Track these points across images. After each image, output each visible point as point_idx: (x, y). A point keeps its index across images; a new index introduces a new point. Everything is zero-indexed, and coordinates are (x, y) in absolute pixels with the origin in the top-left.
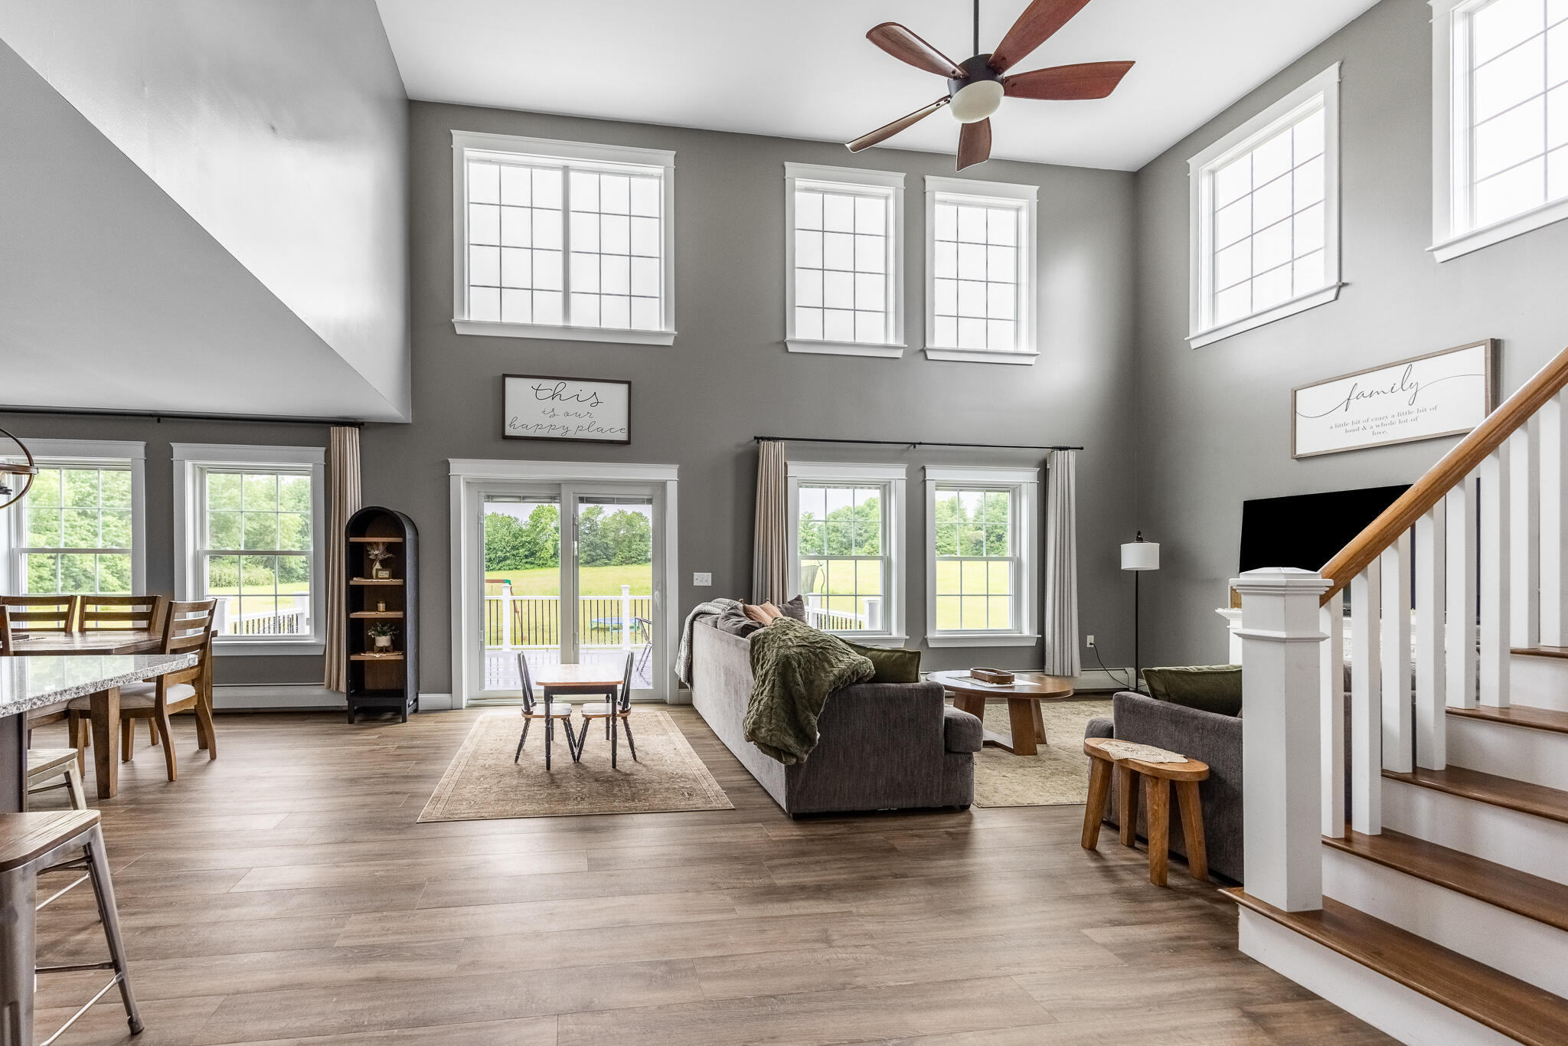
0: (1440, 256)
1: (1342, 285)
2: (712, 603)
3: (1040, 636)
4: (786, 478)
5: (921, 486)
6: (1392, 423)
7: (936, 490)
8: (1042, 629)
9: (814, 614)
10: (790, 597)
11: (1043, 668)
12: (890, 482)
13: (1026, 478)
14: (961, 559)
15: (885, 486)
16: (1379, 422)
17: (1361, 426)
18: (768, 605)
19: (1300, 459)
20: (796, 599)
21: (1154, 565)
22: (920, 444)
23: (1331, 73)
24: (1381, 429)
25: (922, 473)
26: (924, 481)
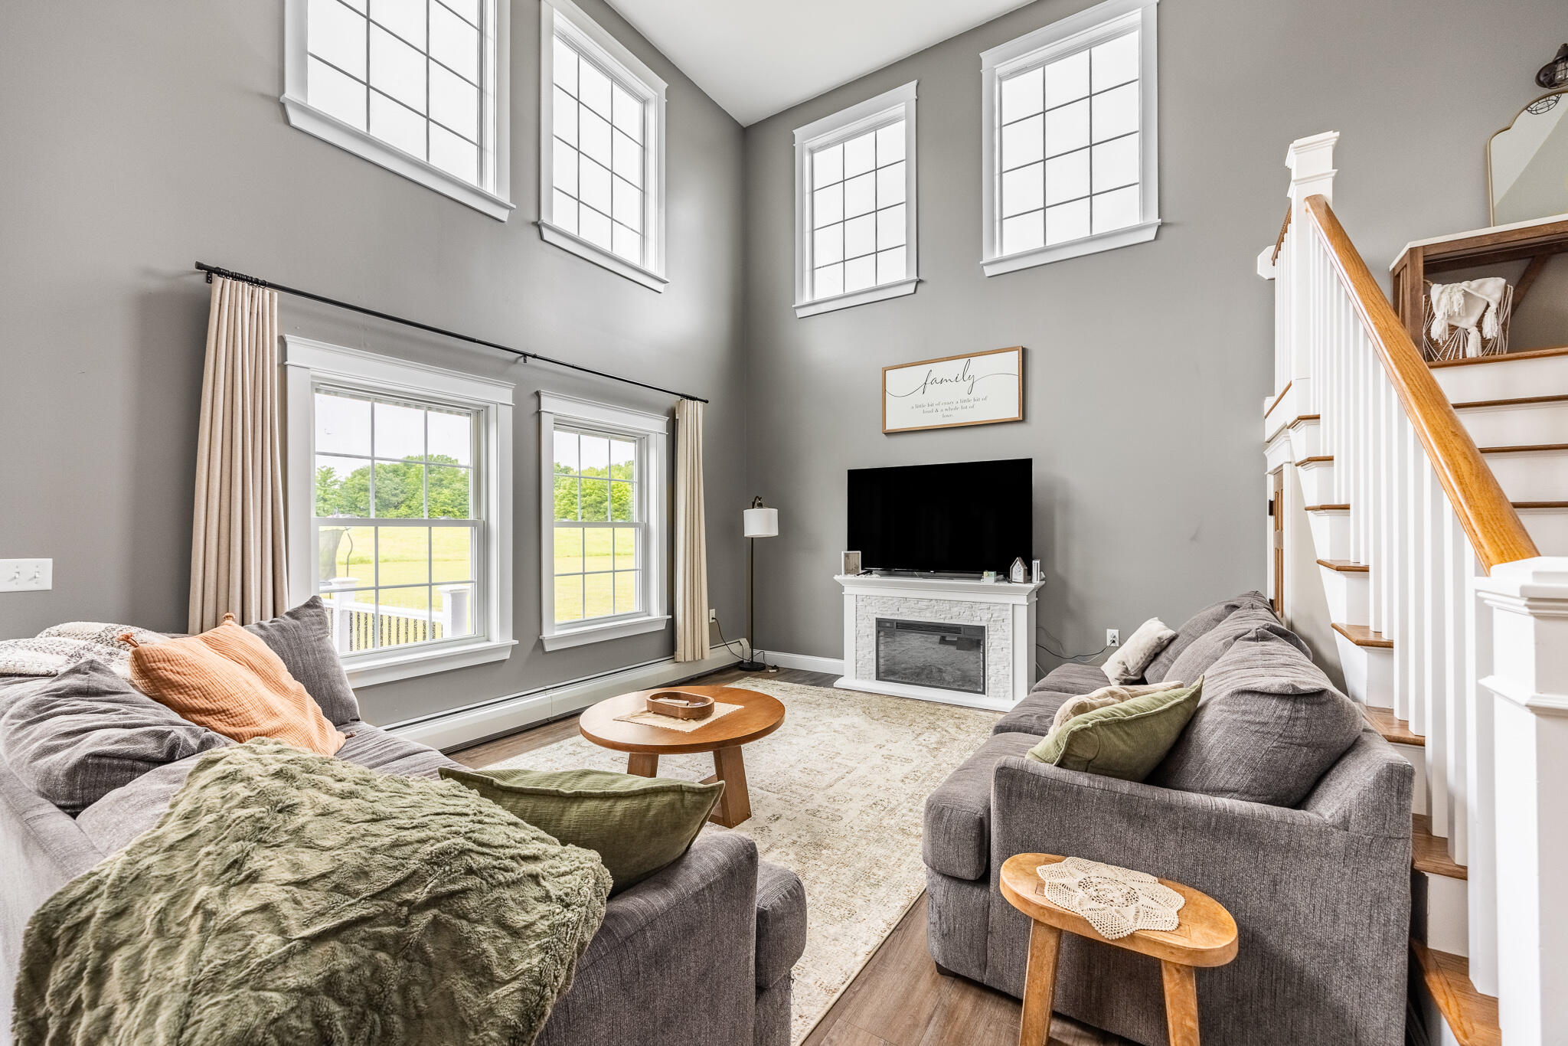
0: (989, 271)
1: (919, 282)
2: (41, 639)
3: (670, 617)
4: (283, 368)
5: (533, 422)
6: (956, 408)
7: (555, 428)
8: (671, 609)
9: (342, 612)
10: (293, 600)
11: (673, 654)
12: (487, 407)
13: (655, 426)
14: (584, 525)
15: (478, 412)
16: (947, 407)
17: (935, 408)
18: (230, 629)
19: (889, 434)
20: (307, 606)
21: (774, 532)
22: (535, 356)
23: (909, 89)
24: (948, 413)
25: (534, 402)
26: (539, 413)
